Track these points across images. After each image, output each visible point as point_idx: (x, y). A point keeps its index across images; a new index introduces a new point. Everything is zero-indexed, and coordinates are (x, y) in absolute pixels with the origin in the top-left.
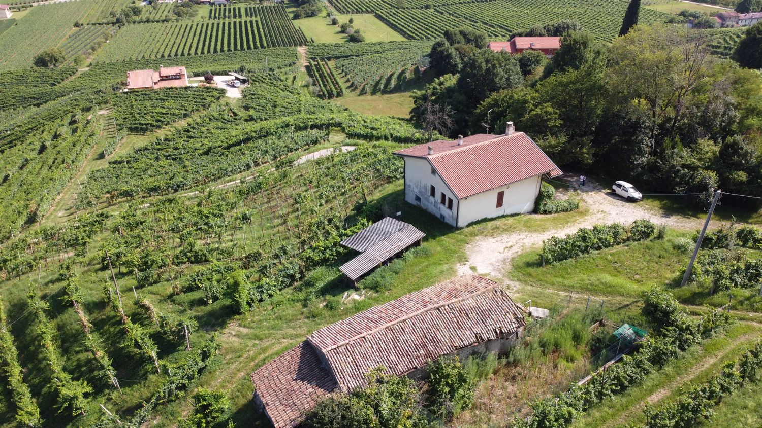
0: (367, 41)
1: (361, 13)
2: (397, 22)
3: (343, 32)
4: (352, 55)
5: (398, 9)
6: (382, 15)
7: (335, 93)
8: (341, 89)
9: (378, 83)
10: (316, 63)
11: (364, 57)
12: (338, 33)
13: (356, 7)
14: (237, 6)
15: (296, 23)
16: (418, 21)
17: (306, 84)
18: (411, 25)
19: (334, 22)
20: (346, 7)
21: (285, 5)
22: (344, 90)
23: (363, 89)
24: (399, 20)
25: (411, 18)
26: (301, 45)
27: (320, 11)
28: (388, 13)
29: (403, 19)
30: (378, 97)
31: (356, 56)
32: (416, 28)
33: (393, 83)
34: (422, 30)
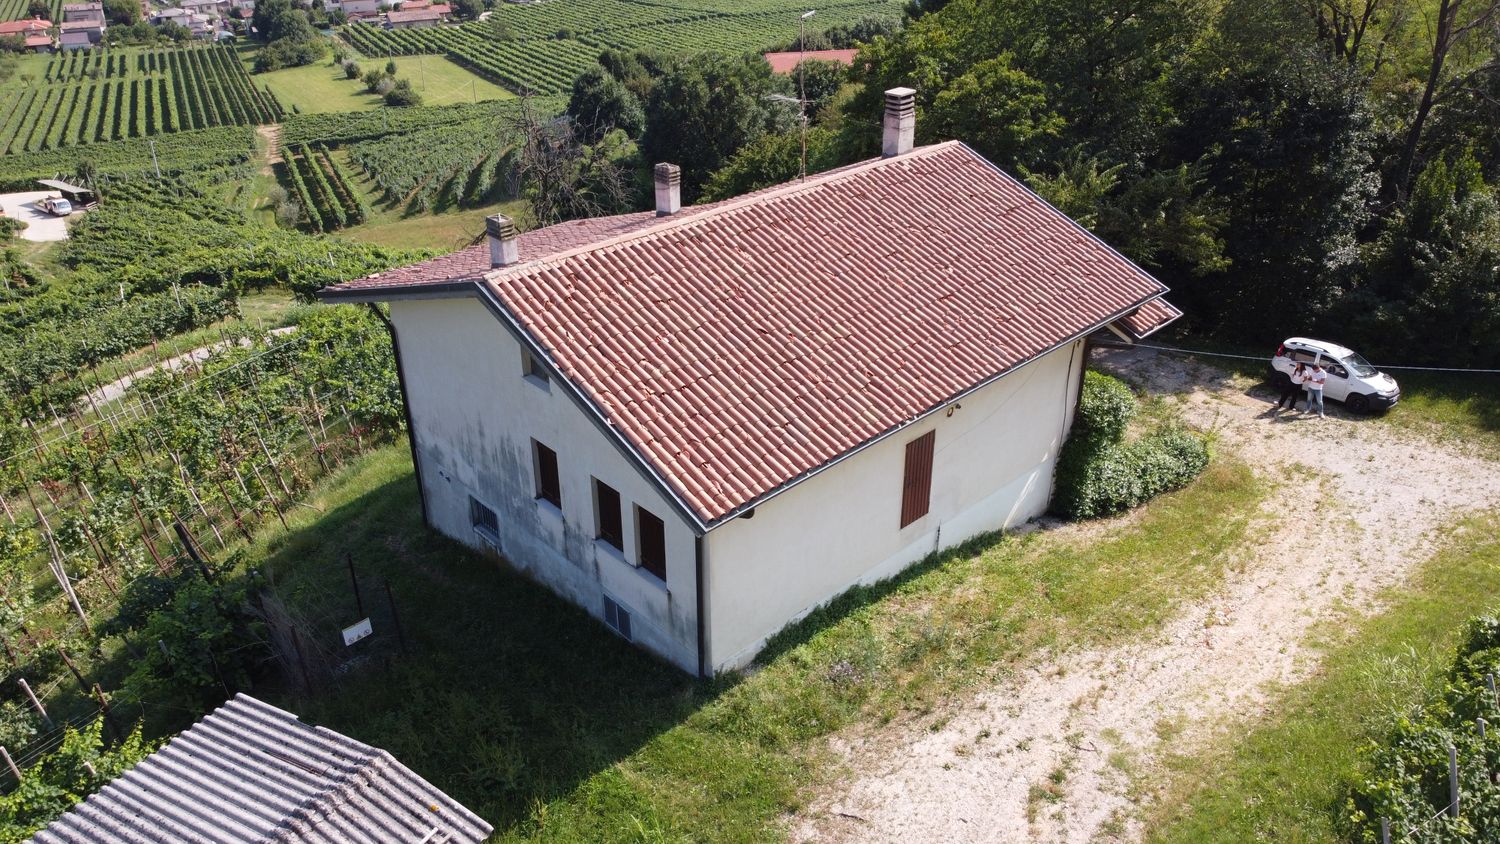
0: (428, 102)
1: (416, 53)
2: (495, 66)
3: (372, 90)
4: (390, 133)
5: (497, 41)
6: (462, 53)
7: (342, 216)
8: (357, 206)
9: (449, 185)
10: (302, 156)
11: (418, 135)
12: (359, 94)
13: (403, 43)
14: (117, 54)
15: (261, 81)
16: (544, 61)
17: (271, 203)
18: (529, 70)
19: (352, 73)
20: (381, 44)
21: (235, 47)
22: (365, 207)
23: (414, 202)
24: (501, 62)
25: (527, 56)
26: (267, 121)
27: (319, 53)
28: (476, 50)
29: (509, 59)
30: (451, 216)
31: (400, 134)
32: (539, 74)
33: (486, 181)
34: (554, 78)
